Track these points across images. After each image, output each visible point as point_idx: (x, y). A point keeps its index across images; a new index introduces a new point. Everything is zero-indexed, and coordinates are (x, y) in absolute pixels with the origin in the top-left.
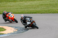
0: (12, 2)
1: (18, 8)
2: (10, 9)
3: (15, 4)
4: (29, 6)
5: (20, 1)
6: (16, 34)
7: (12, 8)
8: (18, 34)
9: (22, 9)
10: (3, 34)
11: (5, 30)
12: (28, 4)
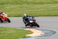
0: (39, 4)
1: (45, 10)
2: (37, 11)
3: (42, 6)
4: (56, 9)
5: (47, 4)
6: (43, 37)
7: (39, 10)
8: (45, 37)
9: (49, 11)
10: (30, 37)
11: (32, 33)
12: (55, 7)
